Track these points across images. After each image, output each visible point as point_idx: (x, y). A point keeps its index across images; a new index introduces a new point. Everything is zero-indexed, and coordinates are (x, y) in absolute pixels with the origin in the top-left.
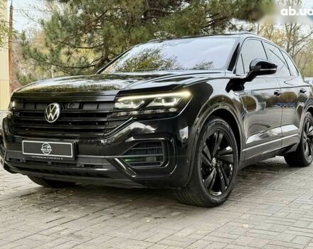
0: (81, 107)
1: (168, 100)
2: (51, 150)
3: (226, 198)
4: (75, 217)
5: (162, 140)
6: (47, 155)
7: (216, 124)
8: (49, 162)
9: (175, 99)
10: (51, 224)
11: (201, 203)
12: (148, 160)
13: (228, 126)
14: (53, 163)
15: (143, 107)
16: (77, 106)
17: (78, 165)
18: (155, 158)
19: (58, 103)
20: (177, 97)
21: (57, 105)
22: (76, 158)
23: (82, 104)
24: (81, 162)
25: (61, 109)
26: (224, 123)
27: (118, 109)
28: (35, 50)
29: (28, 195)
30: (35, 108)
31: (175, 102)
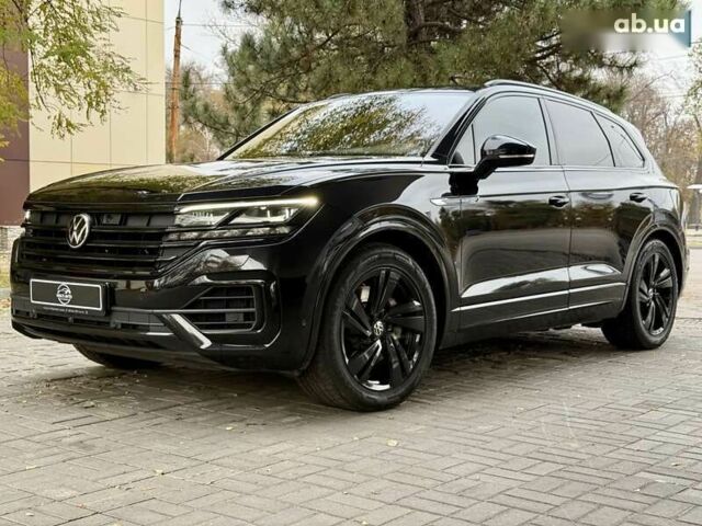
0: (123, 221)
1: (276, 211)
2: (71, 297)
3: (403, 397)
4: (109, 416)
5: (257, 285)
6: (64, 305)
7: (379, 258)
8: (70, 319)
9: (287, 211)
10: (59, 426)
11: (341, 401)
12: (229, 320)
13: (410, 262)
14: (76, 320)
15: (225, 224)
16: (116, 220)
17: (112, 326)
18: (242, 316)
19: (90, 214)
20: (290, 207)
21: (86, 218)
22: (108, 311)
23: (125, 217)
24: (117, 320)
25: (92, 225)
26: (402, 256)
27: (179, 226)
28: (206, 108)
29: (66, 379)
30: (57, 222)
31: (287, 215)
